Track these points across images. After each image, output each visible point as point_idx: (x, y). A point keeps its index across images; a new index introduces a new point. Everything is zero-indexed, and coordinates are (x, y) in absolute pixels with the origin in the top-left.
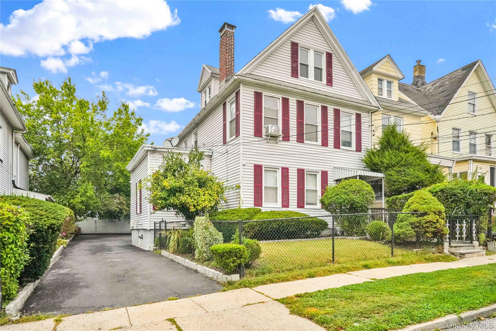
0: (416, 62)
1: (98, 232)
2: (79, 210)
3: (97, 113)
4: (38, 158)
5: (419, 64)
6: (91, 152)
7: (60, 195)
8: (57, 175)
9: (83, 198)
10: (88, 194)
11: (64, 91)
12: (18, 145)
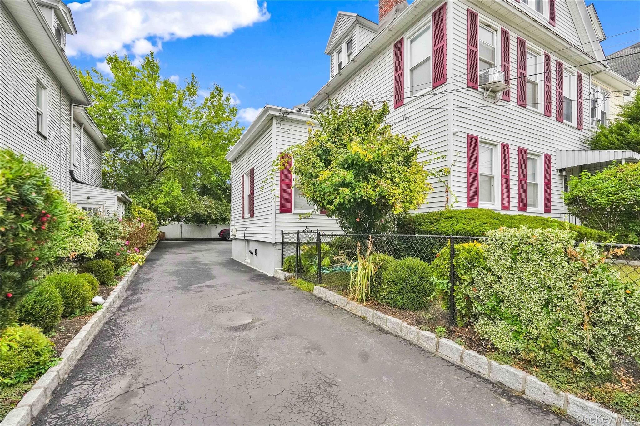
1: (183, 237)
2: (163, 213)
3: (185, 99)
4: (113, 150)
6: (178, 141)
7: (140, 195)
8: (136, 170)
9: (167, 199)
10: (174, 194)
11: (146, 71)
12: (81, 127)
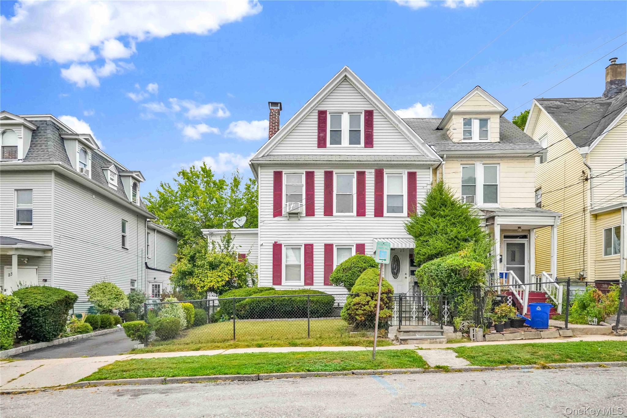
0: (610, 60)
5: (613, 63)
12: (155, 231)
